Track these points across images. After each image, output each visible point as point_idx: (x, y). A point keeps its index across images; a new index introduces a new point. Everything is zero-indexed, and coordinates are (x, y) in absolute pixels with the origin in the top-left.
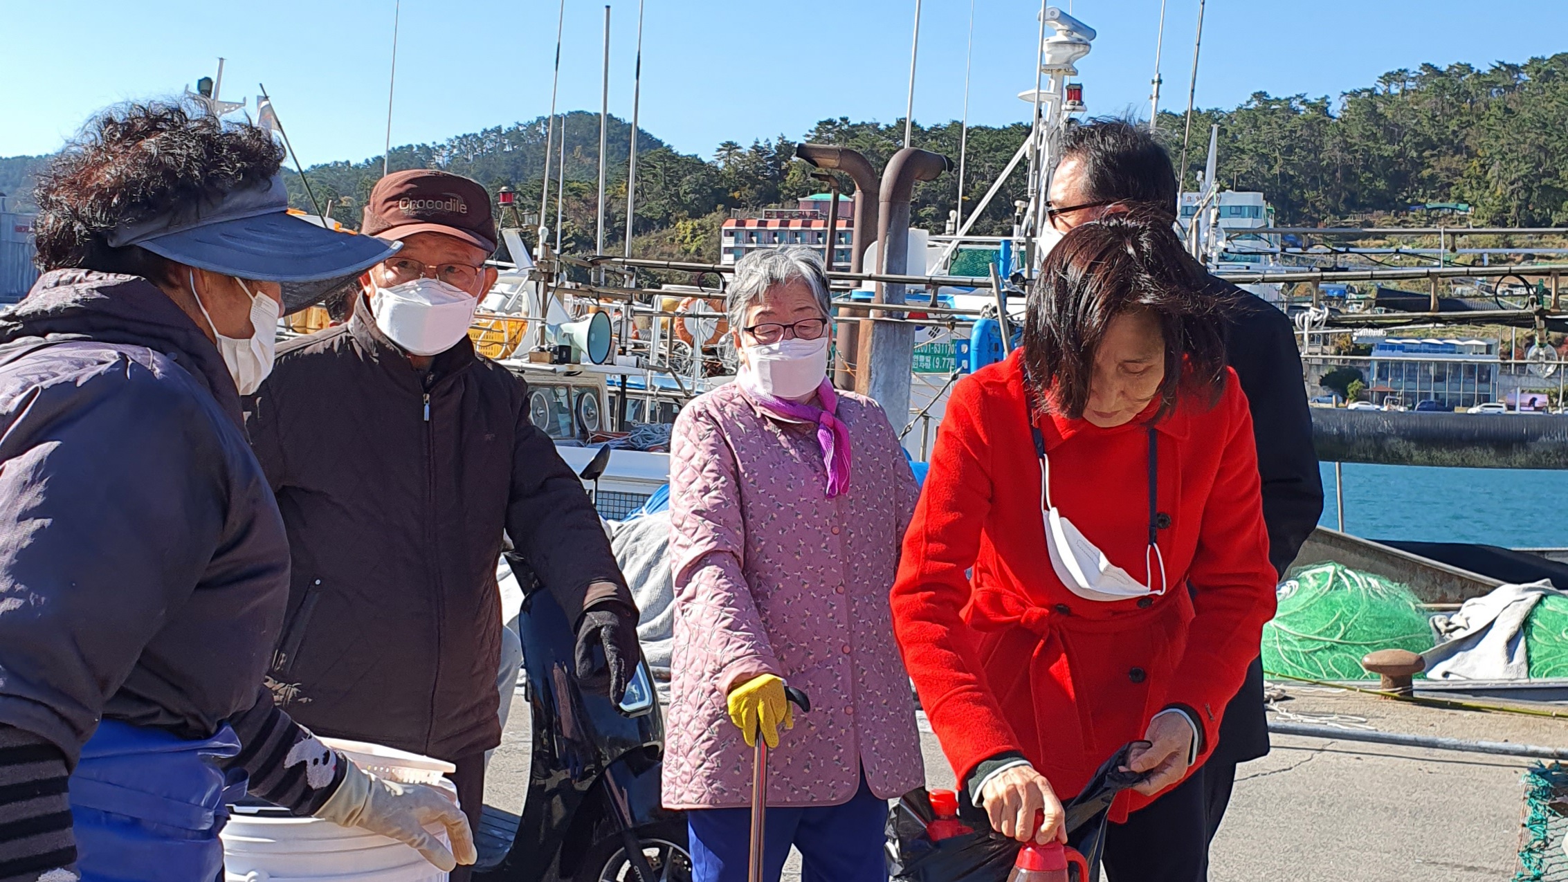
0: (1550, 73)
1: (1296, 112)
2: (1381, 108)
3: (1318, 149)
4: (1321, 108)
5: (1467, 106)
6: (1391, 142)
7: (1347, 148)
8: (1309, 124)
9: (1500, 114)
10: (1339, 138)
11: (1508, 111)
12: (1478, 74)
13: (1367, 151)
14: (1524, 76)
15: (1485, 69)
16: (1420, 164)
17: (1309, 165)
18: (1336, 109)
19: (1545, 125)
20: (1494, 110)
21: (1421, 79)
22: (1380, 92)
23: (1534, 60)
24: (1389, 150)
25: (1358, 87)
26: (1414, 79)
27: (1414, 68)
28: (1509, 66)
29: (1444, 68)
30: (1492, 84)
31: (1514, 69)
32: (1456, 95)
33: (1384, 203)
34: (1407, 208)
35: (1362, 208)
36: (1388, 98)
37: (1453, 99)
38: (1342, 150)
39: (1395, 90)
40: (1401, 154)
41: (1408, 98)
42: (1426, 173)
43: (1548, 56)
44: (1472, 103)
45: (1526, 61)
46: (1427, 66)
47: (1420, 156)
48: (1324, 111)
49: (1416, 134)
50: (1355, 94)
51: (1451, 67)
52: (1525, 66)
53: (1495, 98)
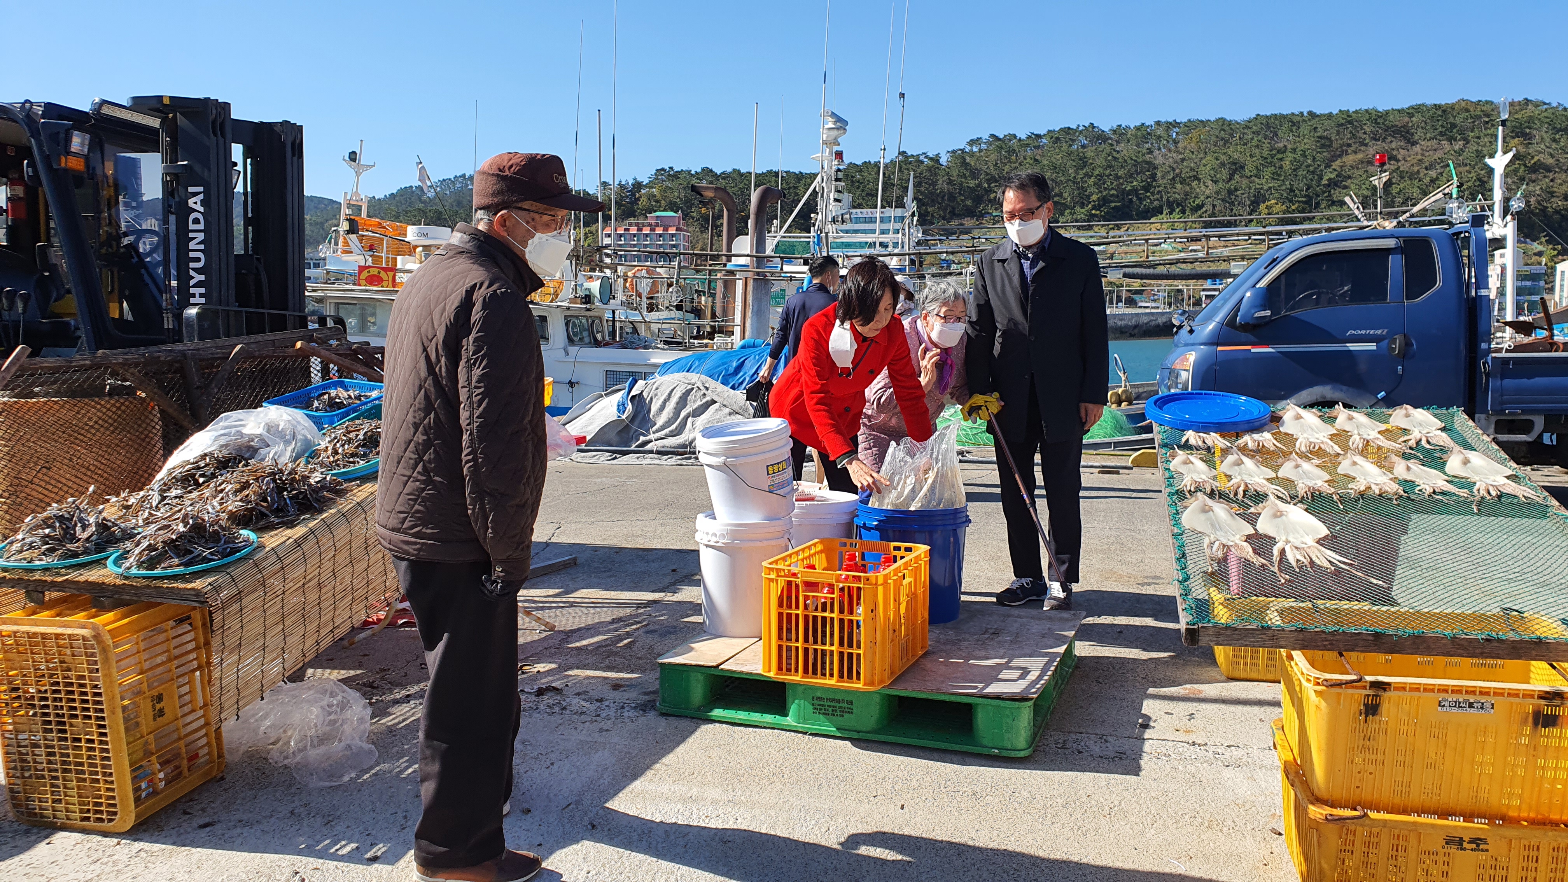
0: (1058, 139)
1: (922, 162)
2: (968, 159)
3: (934, 184)
4: (936, 160)
6: (974, 178)
7: (950, 182)
8: (929, 169)
9: (1031, 162)
10: (946, 177)
11: (1036, 160)
12: (1020, 140)
13: (961, 184)
14: (1044, 141)
15: (1024, 137)
16: (989, 191)
17: (931, 193)
18: (944, 160)
19: (1056, 168)
20: (1028, 160)
21: (989, 143)
22: (967, 150)
23: (1049, 131)
24: (972, 183)
25: (956, 148)
26: (985, 143)
27: (985, 136)
28: (1036, 135)
29: (1001, 137)
30: (1028, 145)
31: (1038, 136)
33: (970, 213)
34: (981, 216)
35: (961, 216)
36: (972, 154)
37: (1006, 154)
38: (948, 184)
39: (975, 149)
40: (979, 185)
41: (982, 154)
42: (992, 196)
43: (1057, 129)
44: (1017, 156)
45: (1045, 132)
46: (992, 136)
47: (989, 187)
48: (938, 161)
49: (987, 174)
50: (954, 152)
51: (1005, 136)
52: (1045, 135)
53: (1029, 153)
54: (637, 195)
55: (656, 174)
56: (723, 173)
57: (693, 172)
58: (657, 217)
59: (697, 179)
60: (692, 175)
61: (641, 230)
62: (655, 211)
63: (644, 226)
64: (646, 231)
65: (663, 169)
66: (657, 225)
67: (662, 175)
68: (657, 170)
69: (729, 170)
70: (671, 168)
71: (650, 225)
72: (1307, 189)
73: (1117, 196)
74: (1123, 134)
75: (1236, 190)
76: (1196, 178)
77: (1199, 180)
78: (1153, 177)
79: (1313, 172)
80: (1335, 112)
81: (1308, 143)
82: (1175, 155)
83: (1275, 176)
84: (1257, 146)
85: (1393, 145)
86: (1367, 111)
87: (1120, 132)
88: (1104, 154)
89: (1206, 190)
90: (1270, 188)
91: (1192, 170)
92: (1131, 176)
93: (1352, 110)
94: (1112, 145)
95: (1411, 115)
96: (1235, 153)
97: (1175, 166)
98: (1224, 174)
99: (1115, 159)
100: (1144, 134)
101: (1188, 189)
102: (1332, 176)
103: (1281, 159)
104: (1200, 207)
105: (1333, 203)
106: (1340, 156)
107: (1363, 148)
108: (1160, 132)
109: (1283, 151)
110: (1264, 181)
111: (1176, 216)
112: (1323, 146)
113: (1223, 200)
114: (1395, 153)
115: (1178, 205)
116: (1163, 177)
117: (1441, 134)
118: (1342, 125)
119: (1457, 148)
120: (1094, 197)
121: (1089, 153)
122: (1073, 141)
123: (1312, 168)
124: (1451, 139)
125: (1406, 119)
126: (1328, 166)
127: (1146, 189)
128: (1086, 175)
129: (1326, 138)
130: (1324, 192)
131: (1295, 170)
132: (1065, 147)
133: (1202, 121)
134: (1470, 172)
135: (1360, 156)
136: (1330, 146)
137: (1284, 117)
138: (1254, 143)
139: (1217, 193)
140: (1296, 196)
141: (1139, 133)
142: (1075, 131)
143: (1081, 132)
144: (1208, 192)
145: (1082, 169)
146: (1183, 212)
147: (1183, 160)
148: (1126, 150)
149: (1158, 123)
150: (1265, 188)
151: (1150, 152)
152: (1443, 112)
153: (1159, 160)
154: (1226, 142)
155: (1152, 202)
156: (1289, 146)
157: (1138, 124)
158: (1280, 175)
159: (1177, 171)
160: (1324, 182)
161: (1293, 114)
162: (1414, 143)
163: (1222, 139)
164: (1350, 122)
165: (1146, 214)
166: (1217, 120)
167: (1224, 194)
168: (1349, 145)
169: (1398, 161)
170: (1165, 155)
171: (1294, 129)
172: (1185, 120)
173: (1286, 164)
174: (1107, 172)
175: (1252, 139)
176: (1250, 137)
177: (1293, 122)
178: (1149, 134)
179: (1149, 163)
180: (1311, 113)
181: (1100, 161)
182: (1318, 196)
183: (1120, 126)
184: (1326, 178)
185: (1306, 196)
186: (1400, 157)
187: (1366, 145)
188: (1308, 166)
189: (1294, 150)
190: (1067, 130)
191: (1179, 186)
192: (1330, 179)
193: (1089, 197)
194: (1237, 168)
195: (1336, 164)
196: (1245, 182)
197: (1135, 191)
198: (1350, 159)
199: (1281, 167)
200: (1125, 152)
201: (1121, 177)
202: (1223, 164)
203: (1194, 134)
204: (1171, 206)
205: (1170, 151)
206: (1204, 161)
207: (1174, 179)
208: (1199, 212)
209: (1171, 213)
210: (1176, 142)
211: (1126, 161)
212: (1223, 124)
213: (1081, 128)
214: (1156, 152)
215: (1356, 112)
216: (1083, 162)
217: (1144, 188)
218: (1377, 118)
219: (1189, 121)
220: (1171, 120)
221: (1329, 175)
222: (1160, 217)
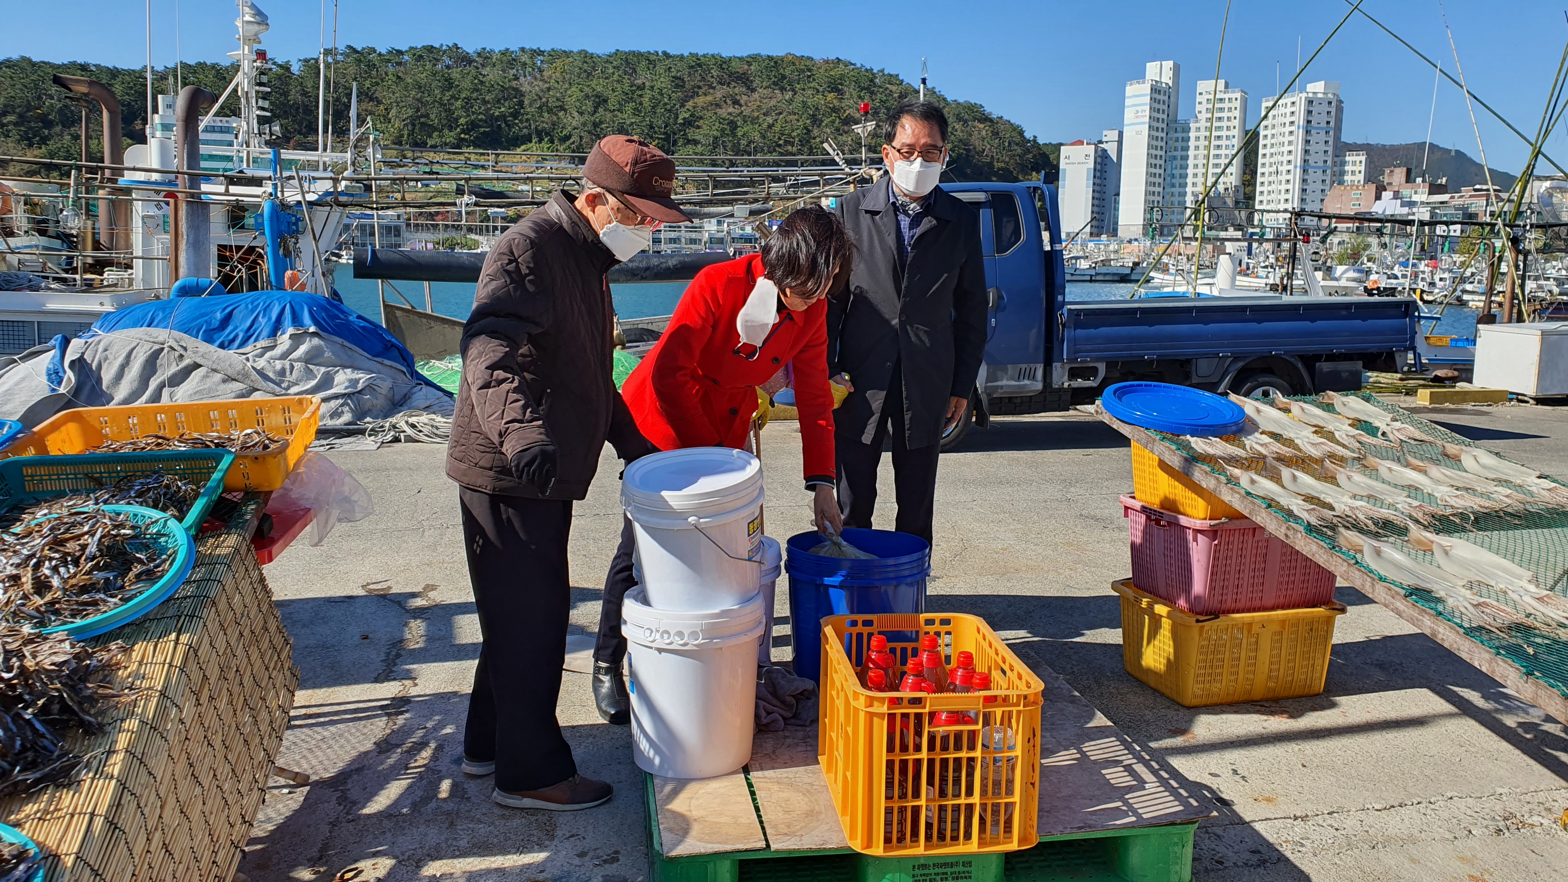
5: (374, 72)
18: (295, 68)
19: (420, 87)
20: (391, 76)
22: (321, 60)
23: (411, 48)
25: (308, 57)
26: (342, 54)
27: (341, 47)
28: (397, 51)
29: (359, 49)
30: (389, 61)
31: (400, 52)
32: (368, 66)
36: (327, 65)
37: (366, 68)
38: (302, 95)
39: (330, 60)
41: (340, 65)
43: (419, 46)
44: (378, 71)
45: (407, 48)
46: (349, 47)
48: (288, 70)
51: (363, 49)
52: (406, 51)
53: (391, 69)
72: (666, 127)
73: (486, 121)
74: (487, 58)
75: (601, 122)
76: (562, 108)
77: (565, 110)
78: (521, 104)
79: (670, 111)
80: (686, 54)
81: (663, 82)
82: (541, 83)
83: (637, 111)
84: (618, 81)
85: (737, 90)
86: (713, 56)
87: (485, 56)
88: (470, 77)
89: (572, 120)
90: (632, 123)
91: (558, 100)
92: (499, 101)
93: (700, 53)
94: (477, 68)
95: (749, 64)
96: (598, 85)
97: (541, 94)
98: (589, 105)
99: (482, 83)
100: (509, 60)
101: (555, 118)
102: (687, 116)
103: (641, 96)
104: (567, 138)
106: (692, 97)
107: (711, 91)
108: (525, 58)
109: (642, 87)
110: (626, 116)
111: (545, 145)
112: (677, 86)
113: (589, 132)
114: (738, 97)
115: (547, 134)
116: (531, 105)
117: (775, 83)
118: (692, 67)
119: (787, 97)
120: (462, 121)
121: (455, 74)
122: (437, 60)
123: (668, 107)
124: (783, 89)
125: (746, 67)
126: (682, 106)
127: (515, 115)
128: (453, 97)
129: (679, 78)
130: (680, 131)
131: (653, 107)
132: (429, 66)
133: (565, 52)
134: (798, 121)
135: (709, 98)
136: (683, 86)
137: (640, 54)
138: (616, 77)
139: (584, 124)
140: (655, 132)
141: (505, 58)
142: (439, 50)
143: (445, 52)
144: (574, 123)
145: (448, 91)
146: (552, 141)
147: (549, 89)
148: (492, 75)
149: (523, 50)
150: (628, 122)
151: (517, 78)
152: (774, 63)
153: (525, 88)
154: (589, 74)
155: (521, 130)
156: (647, 84)
157: (503, 49)
158: (640, 111)
159: (544, 100)
160: (680, 121)
161: (649, 53)
162: (753, 90)
163: (585, 71)
164: (699, 65)
165: (515, 142)
166: (580, 52)
167: (590, 127)
168: (700, 87)
169: (741, 106)
170: (530, 84)
171: (651, 66)
172: (548, 49)
173: (646, 100)
174: (475, 95)
175: (613, 73)
176: (611, 71)
177: (650, 60)
178: (514, 60)
179: (516, 90)
180: (665, 53)
181: (467, 84)
182: (675, 134)
183: (484, 49)
184: (681, 117)
185: (665, 133)
186: (742, 102)
187: (714, 88)
188: (666, 104)
189: (652, 87)
190: (430, 49)
191: (546, 115)
192: (684, 119)
193: (457, 120)
194: (601, 101)
195: (690, 104)
196: (609, 115)
197: (503, 117)
198: (701, 100)
199: (641, 104)
201: (488, 102)
202: (587, 97)
203: (559, 63)
204: (541, 135)
205: (536, 79)
206: (569, 92)
207: (540, 108)
208: (568, 143)
209: (540, 142)
210: (541, 71)
211: (492, 86)
212: (585, 55)
213: (444, 48)
214: (522, 79)
215: (704, 56)
216: (449, 83)
217: (511, 114)
218: (723, 63)
219: (553, 50)
220: (535, 48)
221: (684, 115)
222: (530, 145)
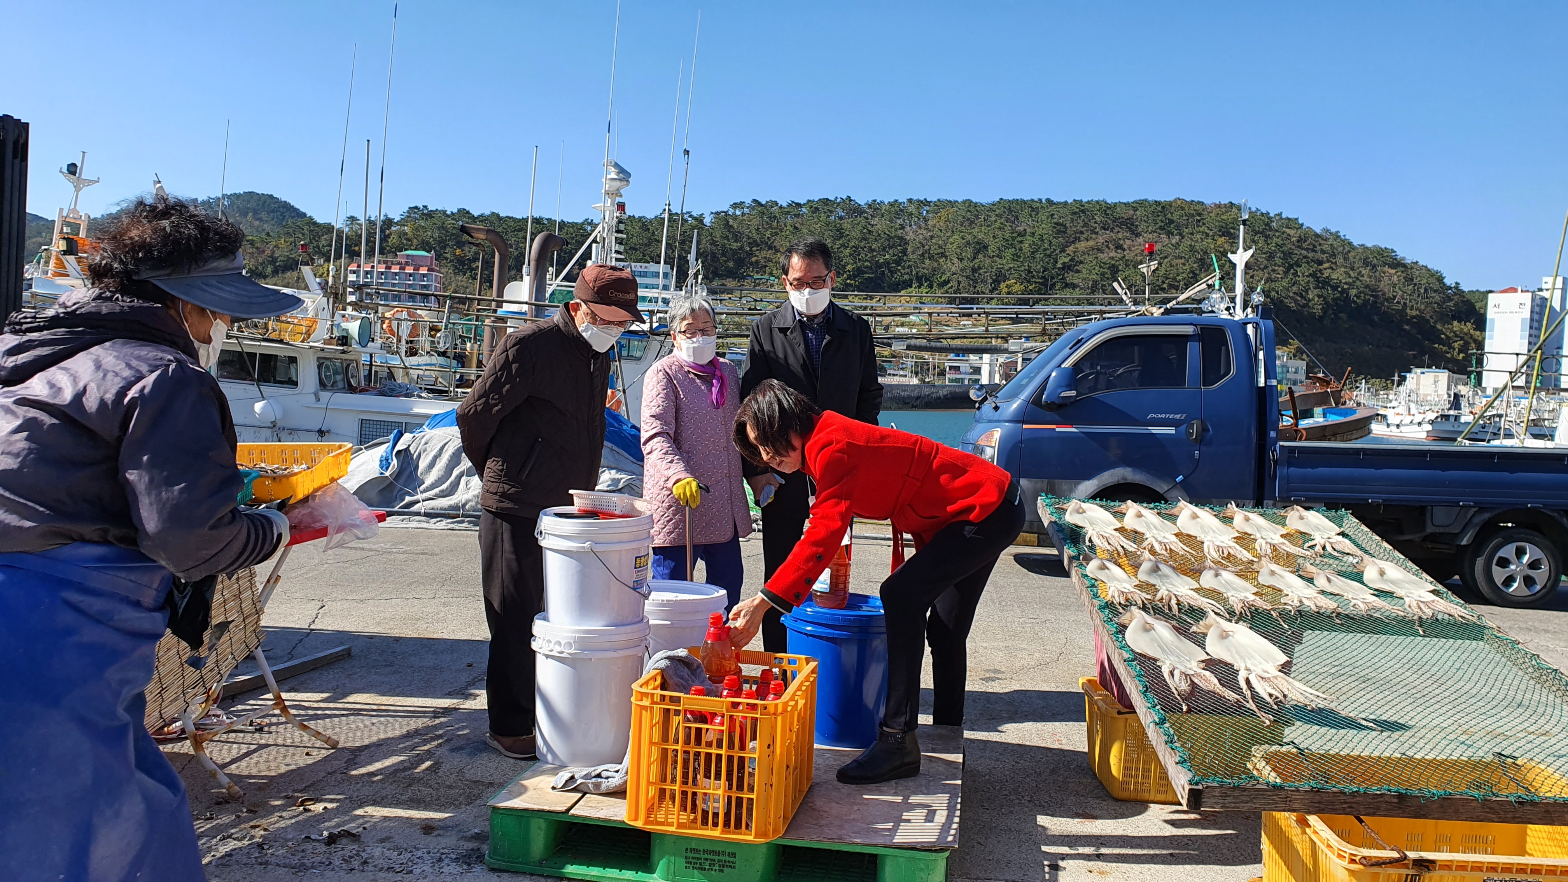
0: (817, 209)
1: (687, 221)
2: (731, 222)
5: (775, 224)
6: (736, 241)
7: (713, 243)
8: (693, 228)
9: (791, 229)
10: (709, 238)
11: (796, 228)
12: (781, 207)
13: (724, 246)
14: (804, 210)
15: (785, 204)
16: (750, 254)
18: (707, 221)
20: (789, 227)
21: (751, 208)
22: (730, 213)
23: (809, 201)
24: (735, 246)
25: (719, 210)
26: (748, 207)
27: (748, 201)
28: (796, 204)
29: (764, 203)
30: (788, 213)
31: (799, 205)
32: (770, 217)
33: (732, 274)
34: (744, 278)
35: (721, 276)
36: (735, 217)
37: (768, 220)
38: (711, 244)
39: (738, 212)
40: (741, 248)
41: (745, 218)
42: (754, 259)
43: (816, 200)
44: (778, 222)
45: (805, 201)
46: (755, 201)
47: (751, 250)
48: (701, 221)
49: (749, 238)
50: (717, 213)
51: (767, 202)
52: (804, 204)
53: (789, 220)
54: (387, 232)
55: (408, 212)
56: (481, 216)
57: (448, 213)
58: (408, 256)
59: (453, 219)
60: (448, 216)
61: (390, 268)
62: (406, 250)
63: (393, 264)
64: (395, 269)
65: (416, 208)
66: (407, 264)
67: (415, 213)
68: (410, 208)
69: (487, 212)
70: (425, 207)
71: (399, 263)
72: (1044, 271)
73: (871, 268)
74: (878, 209)
75: (979, 268)
76: (943, 255)
77: (946, 257)
78: (904, 252)
79: (1049, 256)
80: (1070, 201)
81: (1045, 228)
82: (925, 232)
83: (1016, 257)
84: (1000, 228)
85: (1120, 235)
86: (1097, 202)
87: (875, 206)
88: (860, 227)
89: (952, 266)
90: (1010, 268)
91: (940, 247)
92: (884, 249)
93: (1085, 200)
94: (867, 219)
95: (1135, 209)
96: (980, 233)
97: (924, 242)
98: (969, 252)
99: (870, 232)
100: (897, 210)
101: (936, 265)
102: (1066, 260)
103: (1021, 242)
104: (946, 282)
105: (1067, 285)
106: (1073, 242)
107: (1094, 236)
108: (912, 209)
109: (1022, 234)
110: (1005, 261)
111: (924, 290)
112: (1059, 232)
113: (967, 277)
114: (1121, 242)
115: (927, 280)
116: (913, 253)
117: (1161, 228)
118: (1076, 213)
119: (1174, 241)
120: (849, 267)
121: (846, 225)
122: (831, 212)
123: (1048, 252)
124: (1169, 234)
125: (1132, 212)
126: (1063, 251)
127: (898, 262)
128: (843, 245)
129: (1062, 225)
130: (1058, 275)
131: (1033, 253)
132: (823, 217)
133: (950, 202)
134: (1184, 265)
135: (1091, 243)
136: (1065, 232)
137: (1024, 202)
138: (997, 225)
139: (962, 270)
140: (1033, 277)
141: (893, 209)
142: (834, 202)
143: (839, 204)
144: (953, 269)
145: (839, 240)
146: (931, 287)
147: (932, 237)
148: (879, 224)
149: (910, 200)
150: (1006, 268)
151: (902, 227)
152: (1162, 208)
153: (910, 236)
154: (972, 222)
155: (902, 275)
156: (1028, 230)
157: (892, 200)
158: (1019, 257)
159: (927, 247)
160: (1059, 265)
161: (1032, 200)
162: (1138, 235)
163: (969, 219)
164: (1083, 212)
165: (897, 287)
166: (965, 202)
167: (968, 272)
168: (1082, 233)
169: (1124, 250)
170: (915, 232)
171: (1033, 214)
172: (935, 199)
173: (1026, 246)
174: (862, 244)
175: (996, 221)
176: (993, 219)
177: (1033, 207)
178: (901, 211)
179: (901, 238)
180: (1048, 200)
181: (856, 233)
182: (1053, 278)
183: (875, 201)
184: (1060, 262)
185: (1043, 277)
186: (1125, 246)
187: (1097, 233)
188: (1045, 250)
189: (1033, 234)
190: (826, 201)
191: (927, 261)
192: (1064, 263)
193: (844, 267)
194: (981, 248)
195: (1070, 250)
196: (988, 261)
197: (887, 263)
198: (1082, 246)
199: (1021, 249)
200: (879, 226)
201: (874, 250)
202: (968, 243)
203: (943, 212)
204: (920, 280)
205: (920, 228)
206: (951, 240)
207: (923, 255)
208: (946, 288)
209: (919, 287)
210: (926, 220)
211: (879, 235)
212: (969, 204)
213: (838, 200)
214: (908, 228)
215: (1088, 202)
216: (840, 233)
217: (895, 262)
218: (1106, 209)
219: (939, 200)
220: (922, 199)
221: (1063, 259)
222: (910, 290)
